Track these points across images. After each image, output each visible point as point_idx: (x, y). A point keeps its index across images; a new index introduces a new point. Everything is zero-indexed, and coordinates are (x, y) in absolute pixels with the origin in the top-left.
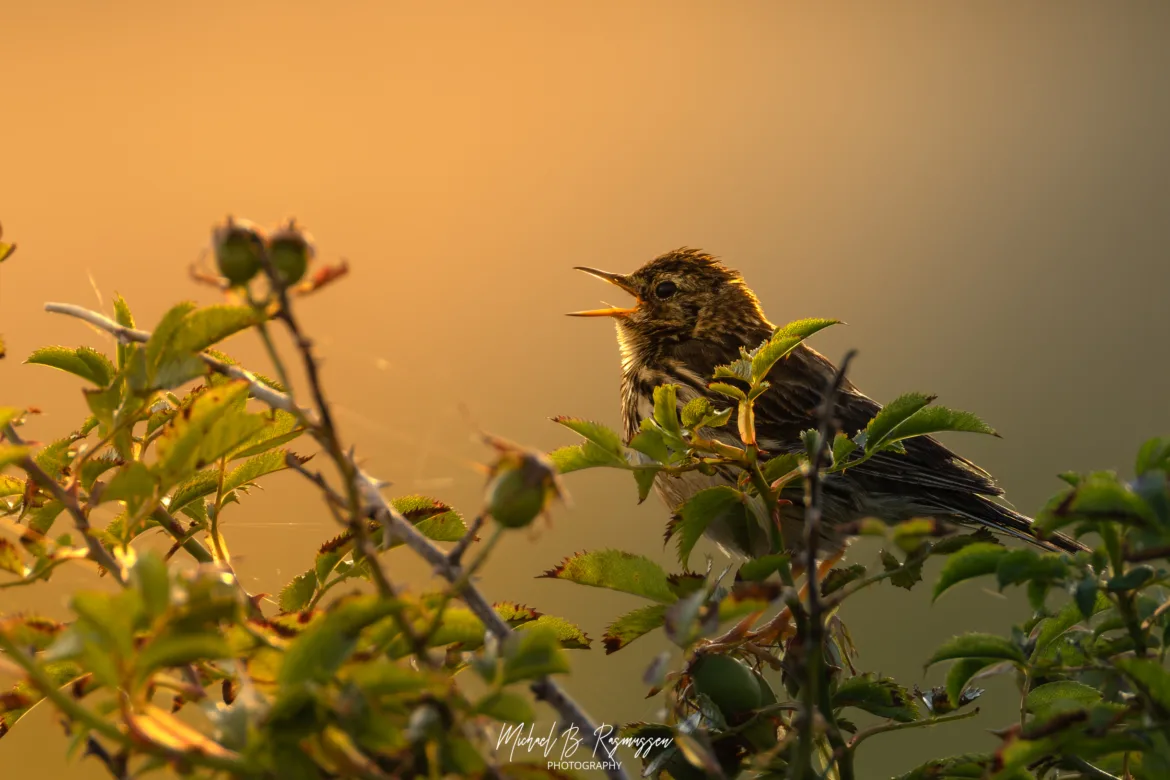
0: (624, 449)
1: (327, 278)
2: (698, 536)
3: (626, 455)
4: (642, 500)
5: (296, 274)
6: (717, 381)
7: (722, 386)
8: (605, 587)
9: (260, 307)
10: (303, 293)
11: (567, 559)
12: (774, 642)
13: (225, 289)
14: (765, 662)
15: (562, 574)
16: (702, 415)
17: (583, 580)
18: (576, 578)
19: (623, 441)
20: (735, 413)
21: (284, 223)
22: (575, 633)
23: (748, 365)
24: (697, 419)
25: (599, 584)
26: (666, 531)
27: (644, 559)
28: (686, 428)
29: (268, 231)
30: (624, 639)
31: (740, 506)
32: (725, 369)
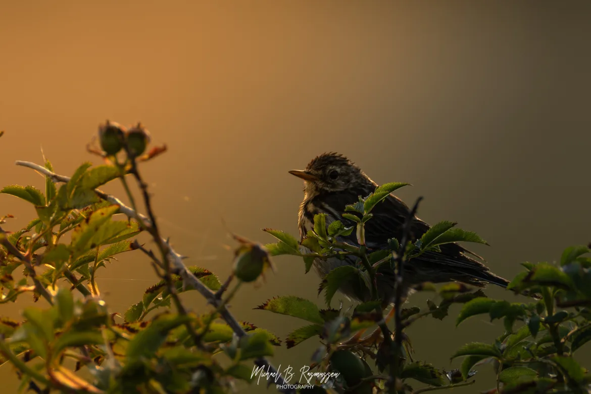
0: (299, 246)
1: (156, 153)
2: (335, 291)
3: (300, 249)
4: (307, 272)
5: (141, 151)
6: (347, 212)
7: (349, 215)
8: (289, 315)
9: (121, 167)
10: (144, 160)
11: (269, 300)
12: (373, 345)
13: (104, 157)
14: (367, 355)
15: (267, 307)
16: (338, 229)
17: (277, 311)
18: (273, 310)
19: (298, 242)
20: (355, 229)
21: (135, 125)
22: (273, 337)
23: (362, 205)
24: (336, 232)
25: (285, 313)
26: (319, 288)
27: (308, 301)
28: (330, 236)
29: (126, 128)
30: (296, 341)
31: (357, 276)
32: (351, 206)
